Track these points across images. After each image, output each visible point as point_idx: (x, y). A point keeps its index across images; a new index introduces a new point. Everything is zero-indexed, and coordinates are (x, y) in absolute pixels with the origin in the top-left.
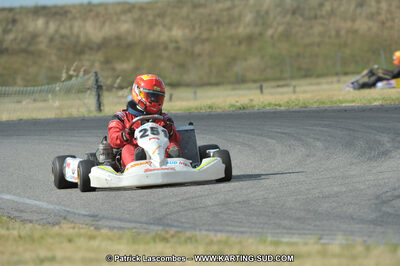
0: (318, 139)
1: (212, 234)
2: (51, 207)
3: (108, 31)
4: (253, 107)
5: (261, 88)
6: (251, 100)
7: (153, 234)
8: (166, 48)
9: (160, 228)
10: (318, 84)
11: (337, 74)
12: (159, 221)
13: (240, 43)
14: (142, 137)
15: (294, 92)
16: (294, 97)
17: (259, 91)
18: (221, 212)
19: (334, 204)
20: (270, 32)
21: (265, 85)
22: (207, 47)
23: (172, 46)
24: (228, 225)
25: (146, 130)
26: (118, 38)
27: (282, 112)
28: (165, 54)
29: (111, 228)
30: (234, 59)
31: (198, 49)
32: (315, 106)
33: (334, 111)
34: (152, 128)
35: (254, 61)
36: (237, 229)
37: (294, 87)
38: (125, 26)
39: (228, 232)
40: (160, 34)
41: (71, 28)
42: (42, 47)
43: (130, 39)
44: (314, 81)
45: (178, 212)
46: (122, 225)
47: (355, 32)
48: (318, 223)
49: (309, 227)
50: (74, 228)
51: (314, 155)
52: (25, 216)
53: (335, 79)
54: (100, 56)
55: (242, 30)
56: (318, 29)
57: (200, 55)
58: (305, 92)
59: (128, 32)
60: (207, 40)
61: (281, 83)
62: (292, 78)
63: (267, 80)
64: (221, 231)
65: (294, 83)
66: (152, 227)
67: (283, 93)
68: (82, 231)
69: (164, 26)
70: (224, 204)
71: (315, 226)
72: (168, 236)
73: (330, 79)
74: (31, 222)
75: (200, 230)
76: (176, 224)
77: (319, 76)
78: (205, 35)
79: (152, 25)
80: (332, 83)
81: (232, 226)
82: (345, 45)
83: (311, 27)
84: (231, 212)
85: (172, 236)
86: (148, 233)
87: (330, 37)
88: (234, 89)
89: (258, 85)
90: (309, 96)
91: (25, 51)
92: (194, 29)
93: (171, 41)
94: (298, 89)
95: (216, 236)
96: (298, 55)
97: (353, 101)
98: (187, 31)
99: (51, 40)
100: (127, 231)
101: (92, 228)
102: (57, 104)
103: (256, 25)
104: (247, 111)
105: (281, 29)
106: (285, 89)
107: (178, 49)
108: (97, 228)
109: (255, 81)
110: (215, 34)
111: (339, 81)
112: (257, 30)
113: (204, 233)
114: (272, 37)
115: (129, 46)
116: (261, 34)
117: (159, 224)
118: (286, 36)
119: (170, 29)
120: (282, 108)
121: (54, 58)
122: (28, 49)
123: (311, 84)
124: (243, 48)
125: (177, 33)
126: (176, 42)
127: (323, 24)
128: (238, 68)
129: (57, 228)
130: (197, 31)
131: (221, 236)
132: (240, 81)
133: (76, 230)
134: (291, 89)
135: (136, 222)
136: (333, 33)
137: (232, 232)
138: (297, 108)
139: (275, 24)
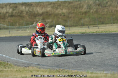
0: (105, 43)
1: (73, 70)
2: (26, 62)
3: (44, 10)
4: (86, 33)
5: (89, 27)
6: (86, 31)
7: (56, 70)
8: (61, 15)
9: (58, 68)
10: (106, 26)
11: (111, 23)
12: (57, 66)
13: (83, 14)
14: (37, 40)
15: (99, 28)
16: (98, 30)
17: (88, 28)
18: (76, 64)
19: (110, 62)
20: (92, 11)
21: (90, 26)
22: (73, 15)
23: (63, 15)
24: (78, 67)
25: (38, 38)
26: (47, 12)
27: (94, 34)
28: (61, 17)
29: (44, 68)
30: (81, 19)
31: (70, 15)
32: (105, 32)
33: (110, 34)
34: (40, 37)
35: (87, 19)
36: (81, 69)
37: (99, 27)
38: (49, 9)
39: (78, 69)
40: (59, 11)
41: (33, 9)
42: (24, 15)
43: (50, 12)
44: (104, 25)
45: (63, 64)
46: (47, 67)
47: (117, 11)
48: (104, 67)
49: (102, 68)
50: (32, 68)
51: (104, 47)
52: (18, 64)
53: (111, 25)
54: (41, 17)
55: (83, 10)
56: (106, 10)
57: (71, 17)
58: (102, 28)
59: (50, 10)
60: (73, 13)
61: (95, 26)
62: (98, 24)
63: (90, 25)
64: (76, 69)
65: (99, 26)
66: (56, 68)
67: (95, 29)
68: (35, 69)
69: (60, 9)
70: (77, 61)
71: (104, 68)
72: (60, 71)
73: (109, 25)
74: (20, 66)
75: (70, 69)
76: (63, 67)
77: (106, 24)
78: (72, 12)
79: (57, 9)
80: (110, 26)
81: (79, 68)
82: (114, 15)
83: (104, 9)
84: (79, 64)
85: (61, 71)
86: (54, 70)
87: (109, 12)
88: (81, 27)
89: (88, 26)
90: (103, 30)
91: (19, 16)
92: (69, 10)
93: (62, 13)
94: (100, 28)
95: (74, 71)
96: (100, 18)
97: (116, 31)
98: (67, 10)
99: (27, 13)
100: (48, 69)
101: (38, 68)
102: (29, 31)
103: (87, 8)
104: (85, 34)
105: (95, 10)
106: (96, 28)
108: (39, 68)
109: (87, 25)
110: (75, 11)
113: (70, 70)
114: (92, 12)
115: (50, 15)
116: (89, 11)
117: (57, 67)
118: (97, 12)
119: (62, 10)
120: (95, 33)
121: (28, 18)
122: (20, 15)
123: (104, 26)
124: (84, 15)
125: (64, 11)
126: (64, 13)
127: (107, 9)
128: (82, 21)
129: (28, 68)
130: (70, 10)
131: (75, 71)
132: (83, 25)
133: (33, 69)
134: (98, 27)
135: (51, 66)
136: (110, 11)
137: (79, 70)
138: (99, 33)
139: (93, 8)
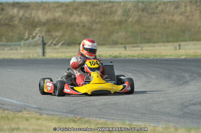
0: (153, 74)
1: (98, 119)
3: (49, 16)
4: (121, 57)
5: (125, 47)
6: (120, 53)
8: (78, 26)
9: (73, 115)
10: (154, 46)
11: (163, 42)
13: (115, 24)
15: (142, 50)
16: (141, 52)
17: (124, 49)
18: (103, 109)
19: (160, 107)
20: (130, 19)
21: (127, 46)
22: (99, 26)
23: (81, 25)
24: (106, 115)
26: (55, 20)
27: (135, 60)
28: (78, 29)
30: (112, 32)
31: (94, 26)
32: (152, 57)
33: (161, 60)
35: (122, 34)
36: (111, 117)
37: (142, 47)
38: (58, 14)
39: (106, 118)
40: (75, 19)
41: (31, 14)
42: (16, 23)
43: (60, 20)
44: (152, 45)
45: (82, 108)
46: (53, 113)
47: (173, 21)
48: (151, 116)
49: (147, 118)
50: (29, 114)
51: (151, 82)
52: (5, 107)
53: (162, 44)
54: (45, 28)
55: (116, 18)
56: (155, 19)
57: (95, 30)
58: (147, 50)
59: (59, 17)
60: (99, 22)
61: (135, 45)
62: (141, 43)
63: (128, 43)
64: (103, 118)
65: (142, 45)
66: (68, 115)
67: (136, 50)
68: (33, 115)
69: (78, 15)
70: (104, 105)
72: (76, 120)
73: (160, 44)
74: (8, 110)
75: (93, 117)
76: (80, 113)
77: (154, 42)
78: (98, 20)
79: (72, 14)
80: (161, 46)
81: (108, 116)
82: (168, 28)
83: (151, 18)
85: (78, 120)
86: (66, 118)
87: (160, 23)
88: (112, 47)
89: (124, 45)
92: (92, 16)
93: (81, 22)
94: (144, 49)
95: (100, 120)
96: (145, 32)
97: (171, 56)
98: (89, 18)
99: (21, 19)
100: (56, 116)
101: (38, 114)
103: (123, 15)
104: (118, 59)
105: (136, 18)
107: (84, 26)
108: (41, 114)
109: (122, 44)
110: (103, 19)
111: (164, 45)
112: (124, 18)
114: (131, 22)
115: (60, 24)
116: (126, 21)
117: (71, 113)
118: (139, 22)
119: (80, 16)
120: (136, 58)
121: (22, 28)
122: (9, 24)
123: (150, 46)
124: (117, 27)
125: (84, 18)
126: (83, 23)
127: (158, 17)
128: (114, 37)
129: (21, 113)
130: (94, 18)
131: (102, 120)
132: (115, 44)
134: (140, 48)
135: (60, 112)
136: (162, 21)
137: (108, 119)
139: (133, 15)
